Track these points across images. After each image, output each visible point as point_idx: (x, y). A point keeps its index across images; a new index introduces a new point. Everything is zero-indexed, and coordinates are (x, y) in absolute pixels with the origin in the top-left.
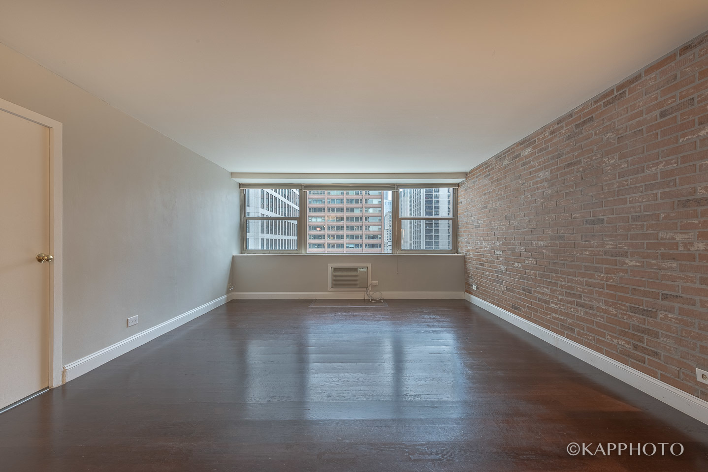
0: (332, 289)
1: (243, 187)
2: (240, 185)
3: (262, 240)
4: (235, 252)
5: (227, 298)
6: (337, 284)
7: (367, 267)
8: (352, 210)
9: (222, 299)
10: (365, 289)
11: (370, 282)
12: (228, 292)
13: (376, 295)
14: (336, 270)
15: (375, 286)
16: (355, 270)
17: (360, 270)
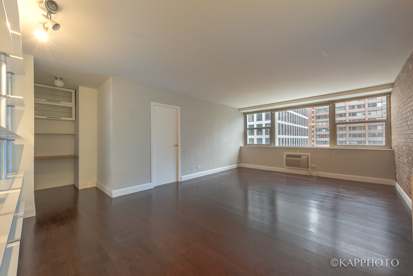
0: (286, 167)
1: (245, 114)
2: (244, 113)
3: (279, 139)
4: (242, 145)
5: (237, 166)
6: (289, 164)
7: (308, 155)
8: (354, 114)
9: (235, 166)
10: (307, 169)
11: (310, 165)
12: (238, 163)
13: (315, 173)
14: (288, 156)
15: (313, 167)
16: (300, 156)
17: (302, 157)
